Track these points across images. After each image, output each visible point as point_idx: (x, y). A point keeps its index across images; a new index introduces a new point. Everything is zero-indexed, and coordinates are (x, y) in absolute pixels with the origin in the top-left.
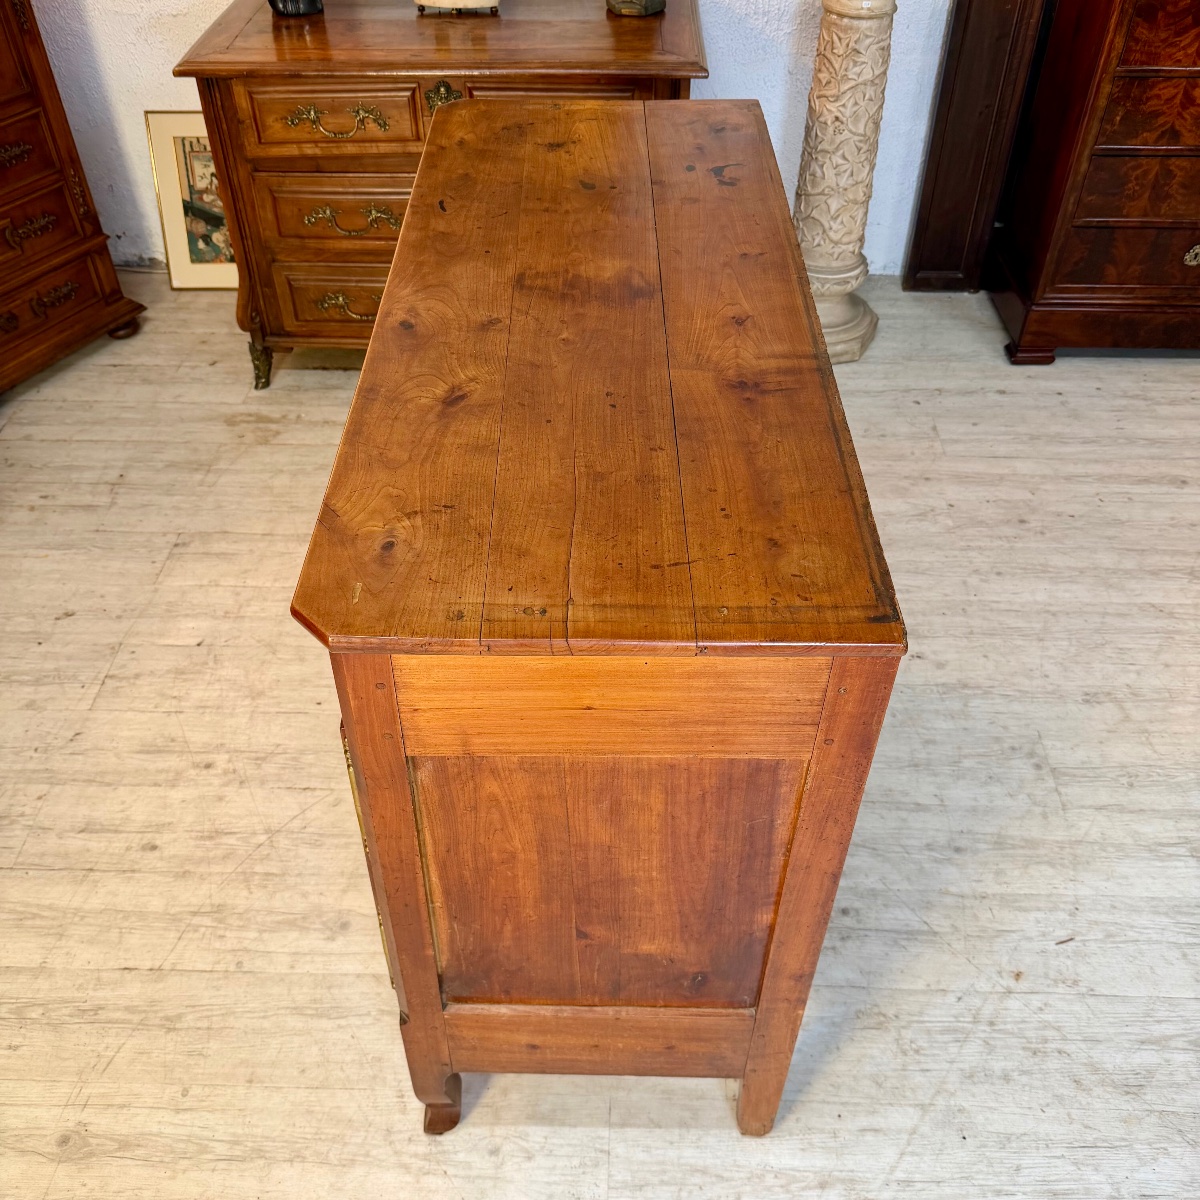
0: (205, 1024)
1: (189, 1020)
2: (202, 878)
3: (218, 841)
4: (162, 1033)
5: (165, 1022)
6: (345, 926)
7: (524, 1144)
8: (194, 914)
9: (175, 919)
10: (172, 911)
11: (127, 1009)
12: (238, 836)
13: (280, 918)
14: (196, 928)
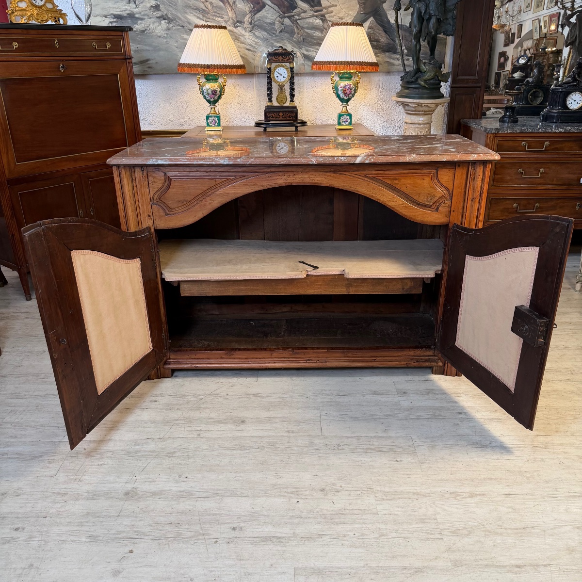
0: (186, 454)
1: (178, 454)
2: (178, 409)
3: (183, 398)
4: (167, 458)
5: (168, 455)
6: (243, 422)
7: (335, 487)
8: (177, 420)
9: (168, 422)
10: (167, 420)
11: (150, 451)
14: (177, 425)
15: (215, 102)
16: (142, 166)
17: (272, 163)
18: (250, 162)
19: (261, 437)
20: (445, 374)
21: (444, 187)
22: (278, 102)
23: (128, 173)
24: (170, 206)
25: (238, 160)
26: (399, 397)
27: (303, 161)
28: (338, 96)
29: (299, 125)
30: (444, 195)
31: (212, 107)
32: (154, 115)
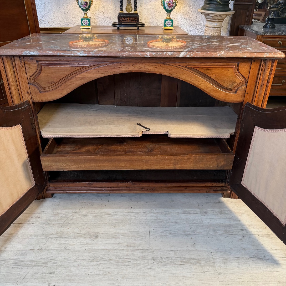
0: (55, 265)
1: (50, 264)
2: (53, 225)
3: (58, 215)
4: (42, 267)
5: (43, 264)
6: (97, 237)
8: (52, 234)
9: (46, 236)
10: (45, 234)
11: (31, 261)
12: (64, 214)
13: (78, 235)
14: (52, 238)
15: (87, 10)
16: (20, 56)
17: (117, 55)
18: (100, 54)
19: (108, 250)
20: (231, 197)
21: (242, 76)
22: (127, 11)
23: (10, 62)
24: (42, 86)
25: (91, 53)
26: (202, 216)
27: (140, 54)
28: (165, 8)
29: (139, 26)
30: (242, 82)
31: (85, 13)
32: (50, 18)
